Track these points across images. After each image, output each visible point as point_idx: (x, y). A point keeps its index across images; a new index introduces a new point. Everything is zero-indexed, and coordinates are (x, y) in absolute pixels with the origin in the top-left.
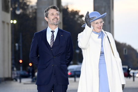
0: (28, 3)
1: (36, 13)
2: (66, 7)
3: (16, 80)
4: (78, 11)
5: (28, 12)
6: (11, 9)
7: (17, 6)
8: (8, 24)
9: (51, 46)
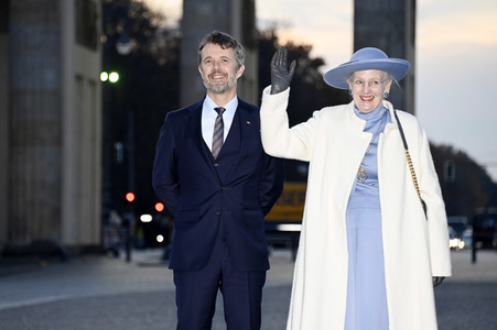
0: (154, 22)
1: (177, 51)
2: (268, 35)
3: (116, 255)
4: (307, 47)
5: (154, 48)
6: (103, 39)
7: (120, 28)
8: (93, 83)
9: (215, 155)
